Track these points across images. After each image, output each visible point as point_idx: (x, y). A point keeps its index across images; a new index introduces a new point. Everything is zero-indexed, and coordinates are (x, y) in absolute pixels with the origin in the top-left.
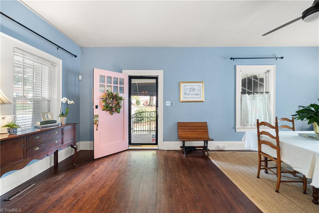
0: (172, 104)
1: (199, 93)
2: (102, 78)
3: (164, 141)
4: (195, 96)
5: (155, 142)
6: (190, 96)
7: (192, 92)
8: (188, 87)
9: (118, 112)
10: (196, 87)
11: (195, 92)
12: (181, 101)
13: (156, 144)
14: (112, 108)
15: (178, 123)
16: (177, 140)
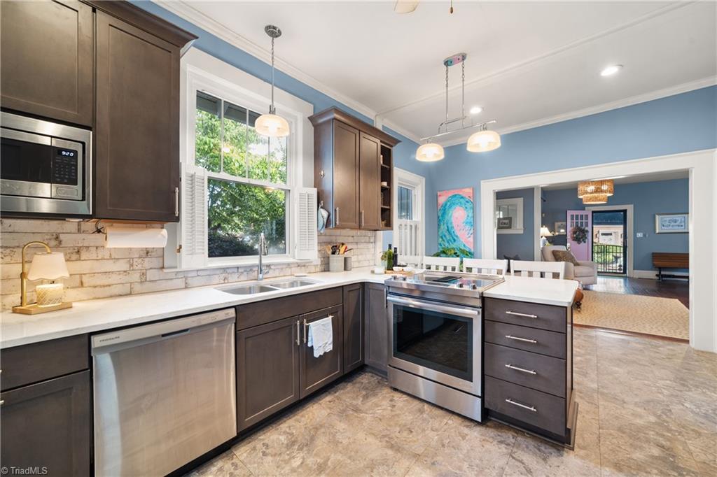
0: (644, 235)
1: (683, 224)
2: (572, 216)
3: (634, 269)
4: (677, 227)
5: (622, 271)
6: (670, 227)
7: (672, 224)
8: (668, 219)
9: (585, 242)
10: (677, 219)
11: (678, 223)
12: (657, 232)
13: (625, 272)
14: (580, 239)
15: (653, 253)
16: (651, 270)
